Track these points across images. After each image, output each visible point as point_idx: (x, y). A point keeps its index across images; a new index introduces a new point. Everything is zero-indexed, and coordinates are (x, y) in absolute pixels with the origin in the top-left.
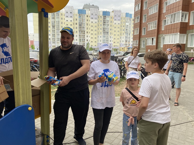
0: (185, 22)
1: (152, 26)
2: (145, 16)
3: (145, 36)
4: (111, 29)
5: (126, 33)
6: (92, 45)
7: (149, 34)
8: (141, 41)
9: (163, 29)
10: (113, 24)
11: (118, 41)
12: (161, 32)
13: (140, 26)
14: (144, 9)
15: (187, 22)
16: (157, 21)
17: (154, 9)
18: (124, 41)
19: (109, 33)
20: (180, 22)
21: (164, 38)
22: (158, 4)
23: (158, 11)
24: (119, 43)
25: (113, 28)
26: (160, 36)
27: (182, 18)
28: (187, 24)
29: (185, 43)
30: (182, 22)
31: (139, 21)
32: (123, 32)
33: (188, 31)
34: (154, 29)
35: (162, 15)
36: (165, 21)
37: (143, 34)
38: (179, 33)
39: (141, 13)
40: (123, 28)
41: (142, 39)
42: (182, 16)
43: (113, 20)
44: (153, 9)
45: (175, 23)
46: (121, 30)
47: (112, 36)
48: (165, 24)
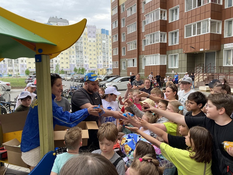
0: (164, 42)
1: (132, 46)
2: (124, 34)
3: (125, 57)
4: (85, 48)
5: (104, 52)
6: (63, 67)
7: (130, 55)
8: (121, 63)
9: (143, 50)
10: (87, 41)
11: (95, 61)
12: (141, 53)
13: (119, 45)
14: (122, 27)
15: (166, 42)
16: (136, 40)
17: (133, 28)
18: (102, 62)
19: (84, 52)
20: (159, 42)
21: (145, 59)
22: (136, 22)
23: (136, 30)
24: (96, 63)
25: (87, 46)
26: (141, 56)
27: (161, 38)
28: (166, 44)
29: (166, 64)
30: (162, 42)
31: (117, 40)
32: (100, 51)
33: (167, 52)
34: (134, 49)
35: (141, 34)
36: (145, 40)
37: (123, 55)
38: (159, 54)
39: (119, 31)
40: (99, 46)
41: (122, 60)
42: (161, 36)
43: (87, 37)
44: (131, 27)
45: (155, 43)
46: (97, 48)
47: (88, 56)
48: (145, 45)
